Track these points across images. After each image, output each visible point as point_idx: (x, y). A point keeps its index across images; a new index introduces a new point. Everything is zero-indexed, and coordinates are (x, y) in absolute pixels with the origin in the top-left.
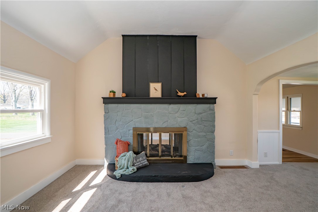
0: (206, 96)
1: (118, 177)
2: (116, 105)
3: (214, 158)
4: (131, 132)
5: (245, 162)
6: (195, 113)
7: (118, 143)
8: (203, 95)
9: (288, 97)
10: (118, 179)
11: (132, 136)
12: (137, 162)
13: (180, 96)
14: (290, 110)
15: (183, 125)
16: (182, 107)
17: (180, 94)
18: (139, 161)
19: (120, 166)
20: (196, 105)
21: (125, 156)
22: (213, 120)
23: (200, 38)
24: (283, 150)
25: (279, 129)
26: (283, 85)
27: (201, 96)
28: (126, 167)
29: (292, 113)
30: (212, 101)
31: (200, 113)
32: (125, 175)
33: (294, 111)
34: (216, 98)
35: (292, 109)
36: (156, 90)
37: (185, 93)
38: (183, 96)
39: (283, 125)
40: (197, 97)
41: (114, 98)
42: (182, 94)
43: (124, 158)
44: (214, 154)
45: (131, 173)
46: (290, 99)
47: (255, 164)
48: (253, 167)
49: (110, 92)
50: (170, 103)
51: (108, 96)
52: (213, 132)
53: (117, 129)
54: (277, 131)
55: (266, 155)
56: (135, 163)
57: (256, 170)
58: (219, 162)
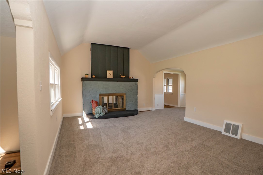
0: (134, 78)
1: (97, 118)
2: (90, 82)
3: (137, 108)
4: (98, 96)
5: (150, 109)
6: (129, 86)
7: (93, 102)
8: (132, 78)
9: (167, 79)
10: (97, 119)
11: (99, 98)
12: (104, 111)
13: (122, 78)
14: (168, 85)
15: (123, 92)
16: (123, 83)
17: (122, 77)
18: (105, 110)
19: (97, 113)
20: (129, 82)
21: (98, 108)
22: (137, 89)
23: (131, 49)
24: (164, 105)
25: (163, 93)
26: (165, 73)
27: (131, 78)
28: (99, 113)
29: (169, 86)
30: (137, 80)
31: (131, 86)
32: (100, 116)
33: (170, 85)
34: (138, 79)
35: (169, 84)
36: (110, 74)
37: (125, 76)
38: (124, 78)
39: (165, 93)
40: (130, 78)
41: (88, 78)
42: (123, 77)
43: (98, 109)
44: (137, 105)
45: (103, 115)
46: (168, 79)
47: (154, 109)
48: (153, 110)
49: (86, 75)
50: (118, 81)
51: (85, 77)
52: (137, 95)
53: (91, 95)
54: (162, 94)
55: (158, 105)
56: (103, 111)
57: (154, 111)
58: (139, 109)
